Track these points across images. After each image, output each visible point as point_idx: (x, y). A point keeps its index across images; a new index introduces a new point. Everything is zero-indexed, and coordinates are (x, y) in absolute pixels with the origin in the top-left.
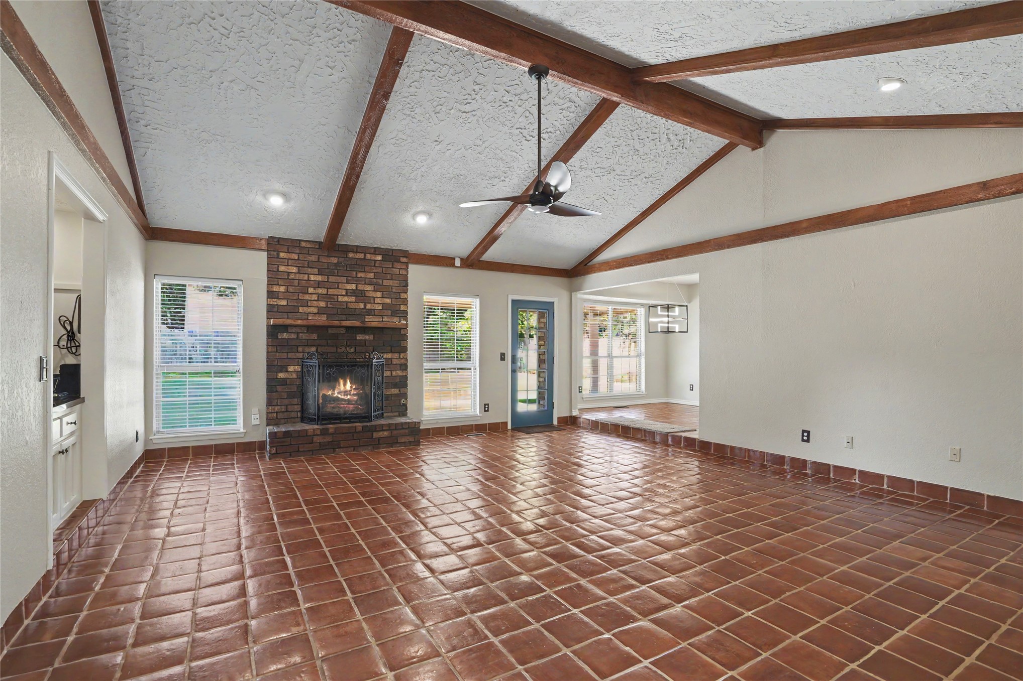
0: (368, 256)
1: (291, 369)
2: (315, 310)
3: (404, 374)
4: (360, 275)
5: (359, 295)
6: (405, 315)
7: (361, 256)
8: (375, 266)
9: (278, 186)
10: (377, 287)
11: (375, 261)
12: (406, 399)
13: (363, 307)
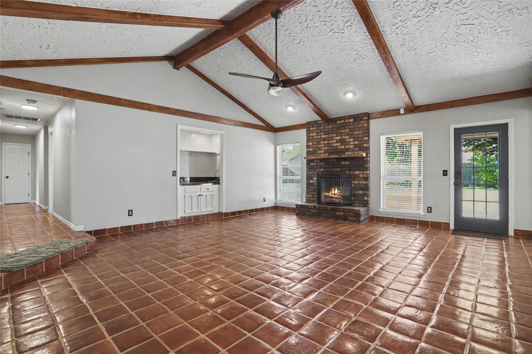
0: (346, 121)
1: (314, 178)
2: (323, 151)
3: (366, 183)
4: (342, 131)
5: (343, 142)
6: (367, 150)
7: (343, 121)
8: (350, 125)
10: (351, 136)
11: (350, 122)
12: (368, 197)
13: (344, 148)
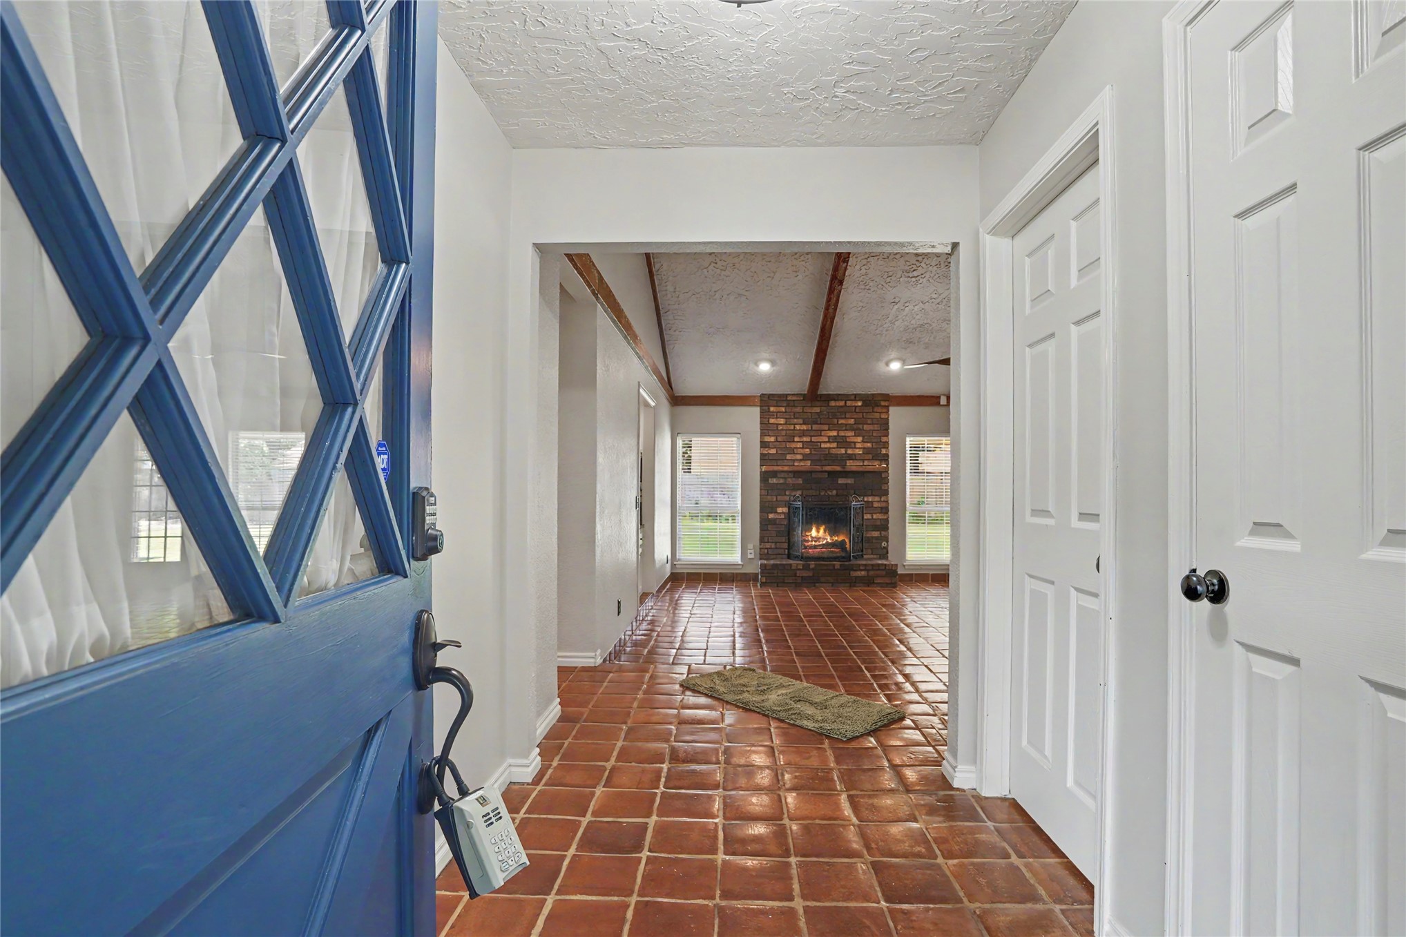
0: (849, 403)
1: (780, 510)
2: (801, 457)
3: (885, 517)
4: (841, 421)
5: (843, 442)
6: (885, 458)
7: (842, 403)
8: (855, 412)
9: (765, 355)
10: (858, 432)
11: (856, 407)
12: (887, 542)
13: (844, 452)
